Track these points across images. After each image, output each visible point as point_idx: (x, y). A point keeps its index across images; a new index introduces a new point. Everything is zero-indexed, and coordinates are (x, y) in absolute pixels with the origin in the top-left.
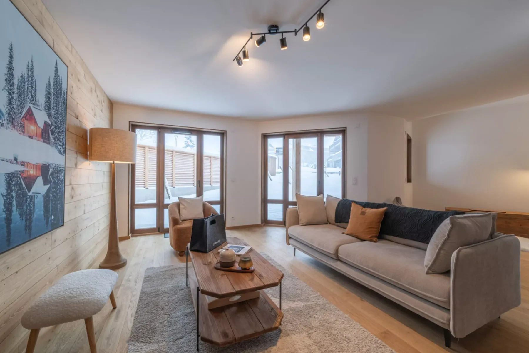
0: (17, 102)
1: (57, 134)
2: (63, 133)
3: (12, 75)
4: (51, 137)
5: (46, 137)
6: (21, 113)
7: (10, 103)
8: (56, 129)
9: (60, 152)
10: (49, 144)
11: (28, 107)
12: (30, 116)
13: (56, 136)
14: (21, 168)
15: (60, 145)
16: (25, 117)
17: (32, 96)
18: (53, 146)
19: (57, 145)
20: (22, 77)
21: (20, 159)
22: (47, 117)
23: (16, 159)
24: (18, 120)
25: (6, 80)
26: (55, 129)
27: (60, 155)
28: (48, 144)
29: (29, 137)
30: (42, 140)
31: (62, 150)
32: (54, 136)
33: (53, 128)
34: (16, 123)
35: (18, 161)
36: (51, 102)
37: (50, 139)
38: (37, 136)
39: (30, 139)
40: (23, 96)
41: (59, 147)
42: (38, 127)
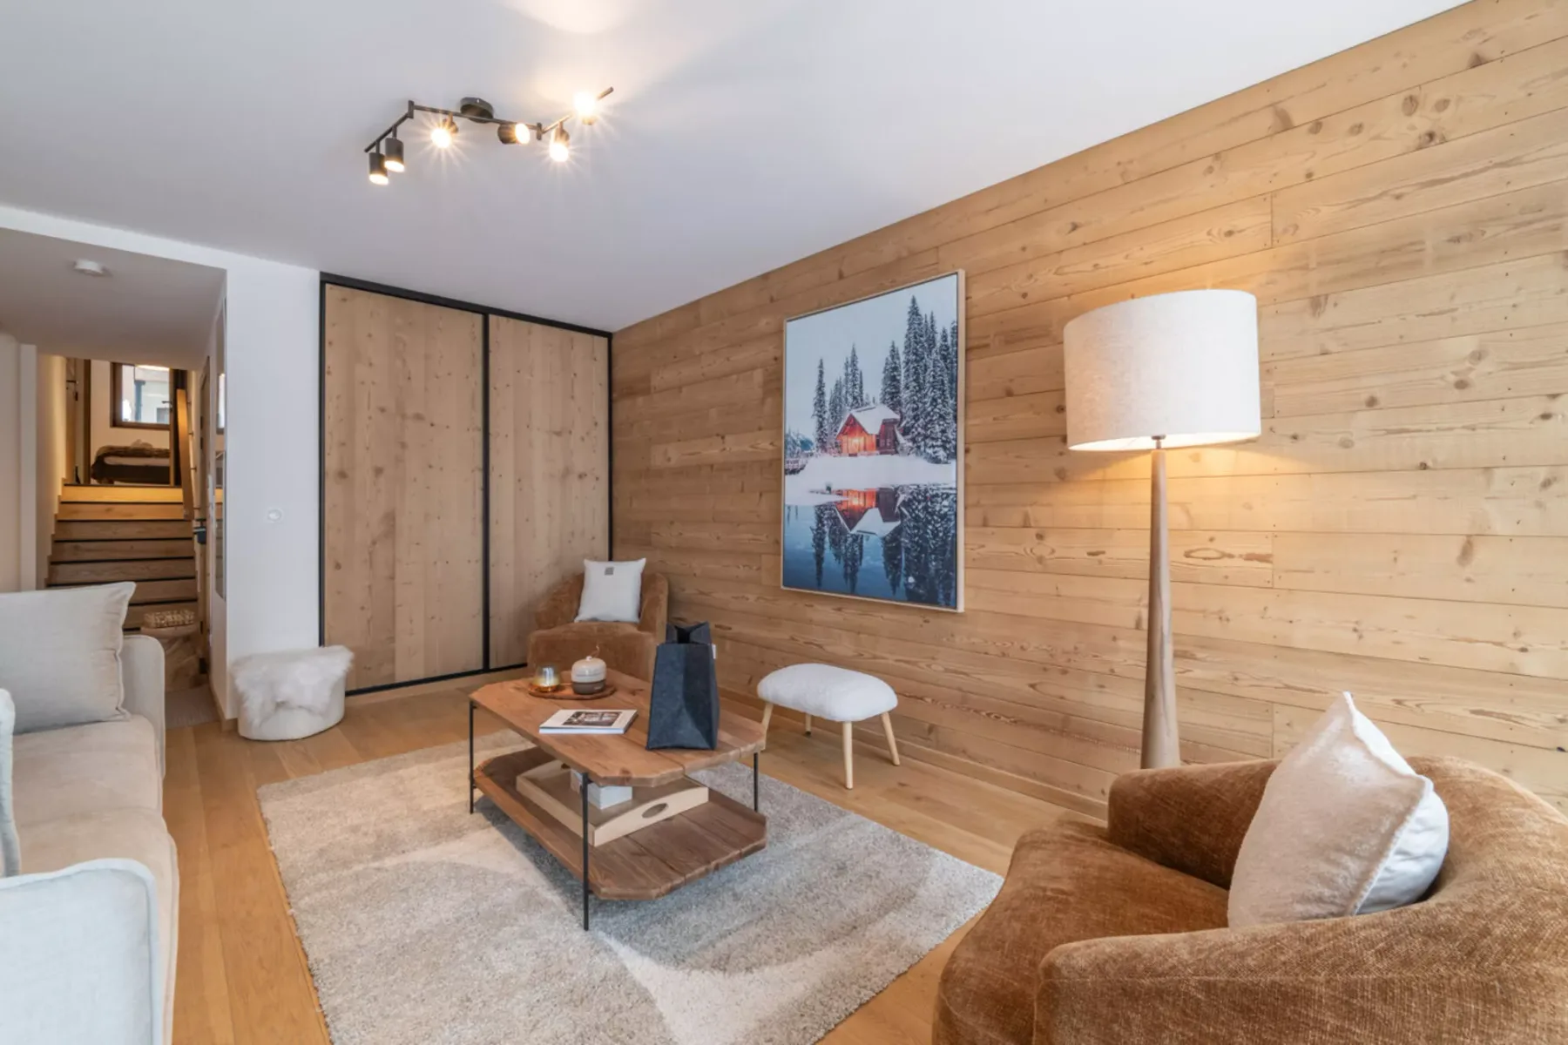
0: (831, 420)
1: (922, 428)
2: (944, 419)
3: (823, 394)
4: (901, 439)
5: (888, 444)
6: (836, 431)
7: (821, 425)
8: (917, 421)
9: (936, 460)
10: (897, 452)
11: (848, 416)
12: (853, 427)
13: (916, 433)
14: (839, 499)
15: (933, 446)
16: (843, 432)
17: (855, 398)
18: (909, 454)
19: (922, 449)
20: (836, 385)
21: (834, 488)
22: (891, 411)
23: (829, 489)
24: (831, 440)
25: (815, 404)
26: (913, 422)
27: (936, 465)
28: (892, 454)
29: (850, 455)
30: (878, 452)
31: (942, 454)
32: (909, 437)
33: (908, 423)
34: (828, 446)
35: (832, 490)
36: (898, 381)
37: (899, 444)
38: (865, 449)
39: (853, 458)
40: (838, 408)
41: (930, 451)
42: (868, 434)
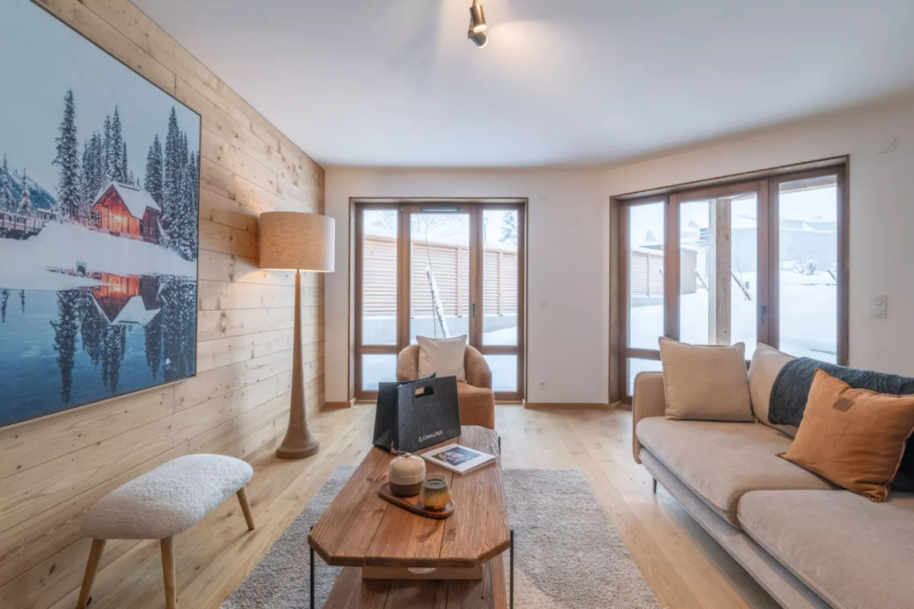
0: (84, 181)
1: (177, 226)
2: (191, 225)
3: (72, 140)
4: (162, 232)
5: (151, 233)
6: (92, 197)
7: (68, 181)
8: (174, 219)
9: (185, 257)
10: (158, 243)
11: (108, 187)
12: (113, 201)
13: (173, 230)
14: (95, 283)
15: (184, 245)
16: (102, 202)
17: (117, 169)
18: (167, 247)
19: (177, 245)
20: (94, 140)
21: (89, 269)
22: (154, 201)
23: (82, 269)
24: (86, 207)
25: (59, 147)
26: (171, 219)
27: (185, 261)
28: (155, 244)
29: (111, 233)
30: (142, 238)
31: (189, 252)
32: (168, 231)
33: (167, 218)
34: (81, 213)
35: (87, 271)
36: (160, 175)
37: (160, 235)
38: (128, 231)
39: (114, 237)
40: (96, 170)
41: (182, 248)
42: (132, 216)
